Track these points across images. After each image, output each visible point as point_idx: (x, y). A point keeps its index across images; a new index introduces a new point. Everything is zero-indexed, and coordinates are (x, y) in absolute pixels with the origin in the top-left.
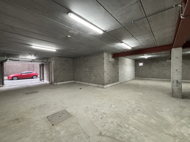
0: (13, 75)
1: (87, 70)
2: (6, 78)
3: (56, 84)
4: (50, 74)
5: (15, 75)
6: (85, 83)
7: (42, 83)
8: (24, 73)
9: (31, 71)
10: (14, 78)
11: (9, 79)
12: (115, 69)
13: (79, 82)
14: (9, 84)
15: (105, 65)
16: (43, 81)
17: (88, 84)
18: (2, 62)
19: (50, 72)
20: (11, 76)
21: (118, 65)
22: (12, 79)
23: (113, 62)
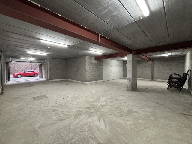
0: (18, 73)
1: (75, 69)
2: (11, 76)
3: (50, 81)
4: (47, 72)
5: (20, 73)
6: (74, 81)
7: (40, 80)
8: (27, 72)
9: (33, 70)
10: (19, 76)
11: (14, 77)
12: (98, 69)
13: (69, 80)
14: (13, 80)
15: (87, 66)
16: (42, 78)
17: (75, 81)
18: (8, 63)
19: (47, 71)
20: (16, 74)
21: (102, 66)
22: (17, 76)
23: (95, 63)
